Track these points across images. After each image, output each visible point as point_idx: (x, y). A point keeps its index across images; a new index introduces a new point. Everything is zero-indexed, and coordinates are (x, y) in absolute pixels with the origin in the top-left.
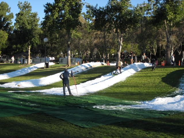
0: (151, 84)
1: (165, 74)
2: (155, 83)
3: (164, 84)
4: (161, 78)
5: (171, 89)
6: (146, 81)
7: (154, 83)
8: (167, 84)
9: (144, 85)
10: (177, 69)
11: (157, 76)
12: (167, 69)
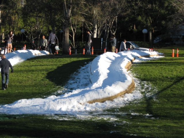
0: (30, 82)
1: (55, 67)
2: (36, 80)
3: (47, 81)
4: (47, 73)
5: (54, 87)
6: (26, 77)
7: (34, 80)
8: (52, 81)
9: (20, 83)
10: (75, 59)
11: (43, 70)
12: (62, 59)
